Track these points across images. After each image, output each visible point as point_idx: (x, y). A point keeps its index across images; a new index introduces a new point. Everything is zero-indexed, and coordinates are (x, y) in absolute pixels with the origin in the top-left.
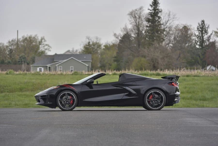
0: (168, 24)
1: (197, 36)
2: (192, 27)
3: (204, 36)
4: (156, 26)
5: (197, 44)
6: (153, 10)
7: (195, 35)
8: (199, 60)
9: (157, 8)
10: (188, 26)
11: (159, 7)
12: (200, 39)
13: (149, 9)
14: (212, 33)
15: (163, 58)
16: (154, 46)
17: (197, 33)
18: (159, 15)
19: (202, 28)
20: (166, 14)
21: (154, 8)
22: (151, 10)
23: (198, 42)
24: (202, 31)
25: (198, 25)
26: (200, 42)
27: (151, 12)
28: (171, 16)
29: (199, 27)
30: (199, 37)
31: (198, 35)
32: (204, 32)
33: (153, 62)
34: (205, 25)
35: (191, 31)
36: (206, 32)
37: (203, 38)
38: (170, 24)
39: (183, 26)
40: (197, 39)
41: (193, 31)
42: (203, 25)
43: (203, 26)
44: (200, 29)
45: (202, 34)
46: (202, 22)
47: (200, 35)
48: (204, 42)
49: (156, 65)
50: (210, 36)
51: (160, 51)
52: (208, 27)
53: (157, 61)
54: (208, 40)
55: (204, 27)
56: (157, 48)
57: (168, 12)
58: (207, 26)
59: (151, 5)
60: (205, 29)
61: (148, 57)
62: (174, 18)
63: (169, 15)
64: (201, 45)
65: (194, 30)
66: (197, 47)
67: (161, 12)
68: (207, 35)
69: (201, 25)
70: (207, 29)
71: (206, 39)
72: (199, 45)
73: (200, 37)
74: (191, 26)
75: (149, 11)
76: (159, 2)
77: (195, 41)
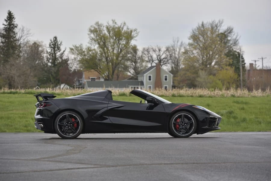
0: (21, 40)
1: (50, 54)
2: (43, 44)
3: (57, 53)
4: (12, 42)
5: (49, 61)
6: (8, 25)
7: (47, 52)
8: (52, 78)
9: (13, 23)
10: (39, 42)
11: (15, 22)
12: (52, 56)
13: (3, 24)
14: (65, 50)
15: (19, 76)
16: (9, 63)
17: (49, 50)
18: (14, 30)
19: (55, 45)
20: (20, 29)
21: (9, 23)
22: (5, 25)
23: (50, 59)
24: (54, 48)
25: (50, 42)
26: (52, 60)
27: (6, 27)
28: (25, 32)
29: (51, 44)
30: (51, 55)
31: (50, 52)
32: (56, 49)
33: (9, 80)
34: (57, 41)
35: (42, 48)
36: (59, 49)
37: (55, 55)
38: (24, 40)
39: (33, 42)
40: (49, 56)
41: (44, 48)
42: (56, 41)
43: (55, 43)
44: (52, 46)
45: (55, 51)
46: (55, 39)
47: (52, 52)
48: (57, 59)
49: (12, 84)
50: (62, 54)
51: (16, 69)
52: (61, 43)
53: (13, 79)
54: (61, 58)
55: (57, 44)
56: (13, 65)
57: (22, 28)
58: (59, 43)
59: (6, 20)
60: (58, 46)
61: (3, 75)
62: (27, 34)
63: (23, 30)
64: (53, 63)
65: (46, 47)
66: (50, 64)
67: (16, 27)
68: (59, 52)
69: (54, 41)
70: (60, 46)
71: (59, 56)
72: (51, 63)
73: (53, 54)
74: (42, 42)
75: (4, 26)
76: (15, 16)
77: (47, 58)
